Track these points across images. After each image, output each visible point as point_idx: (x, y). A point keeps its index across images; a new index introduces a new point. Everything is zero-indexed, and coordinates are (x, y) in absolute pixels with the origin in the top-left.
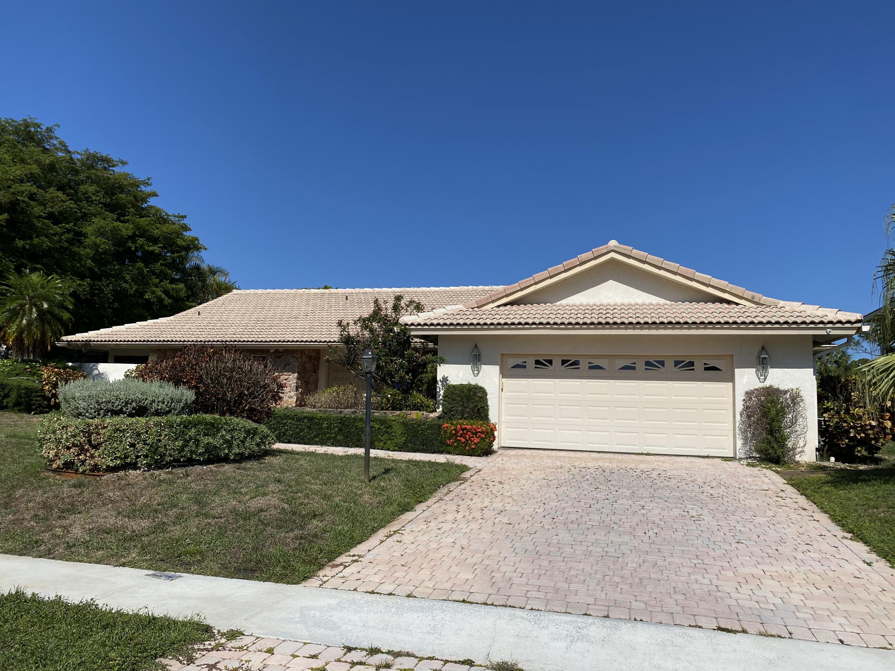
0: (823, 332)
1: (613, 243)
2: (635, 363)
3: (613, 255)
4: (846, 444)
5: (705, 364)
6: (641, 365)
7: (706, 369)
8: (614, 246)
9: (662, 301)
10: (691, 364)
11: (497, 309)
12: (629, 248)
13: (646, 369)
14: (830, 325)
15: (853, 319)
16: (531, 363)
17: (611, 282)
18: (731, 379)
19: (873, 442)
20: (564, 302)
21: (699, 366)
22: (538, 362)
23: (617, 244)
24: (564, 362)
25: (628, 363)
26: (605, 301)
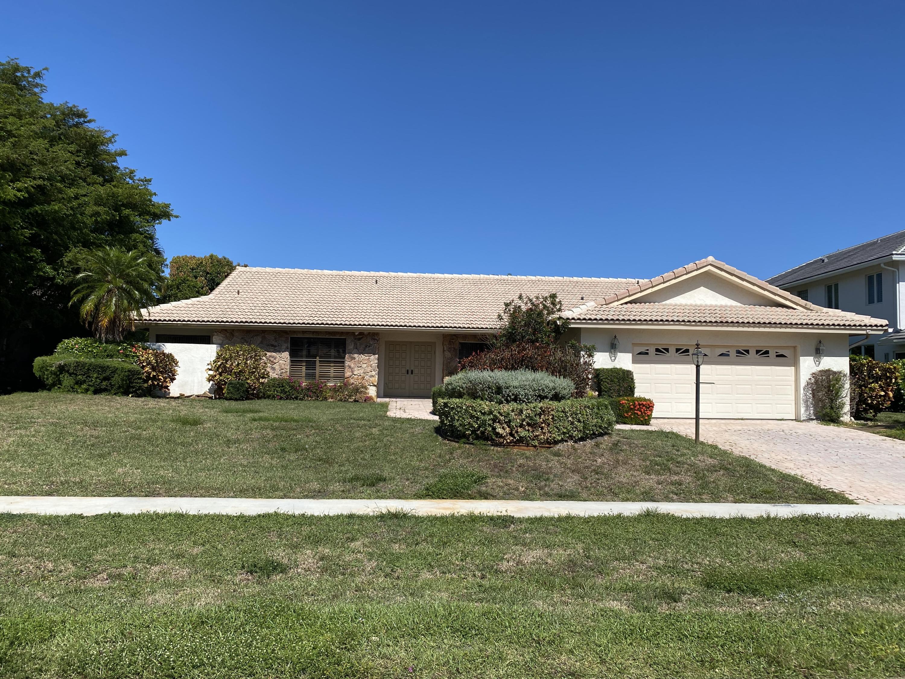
0: (864, 332)
1: (711, 259)
2: (729, 352)
3: (710, 268)
4: (864, 408)
5: (776, 352)
6: (733, 353)
7: (777, 356)
8: (712, 261)
9: (739, 304)
10: (767, 352)
11: (621, 306)
12: (723, 263)
13: (737, 356)
14: (870, 328)
15: (884, 324)
16: (652, 351)
17: (702, 287)
18: (795, 363)
19: (881, 406)
20: (668, 302)
21: (772, 354)
22: (657, 350)
23: (714, 259)
24: (677, 350)
25: (724, 351)
26: (699, 303)
